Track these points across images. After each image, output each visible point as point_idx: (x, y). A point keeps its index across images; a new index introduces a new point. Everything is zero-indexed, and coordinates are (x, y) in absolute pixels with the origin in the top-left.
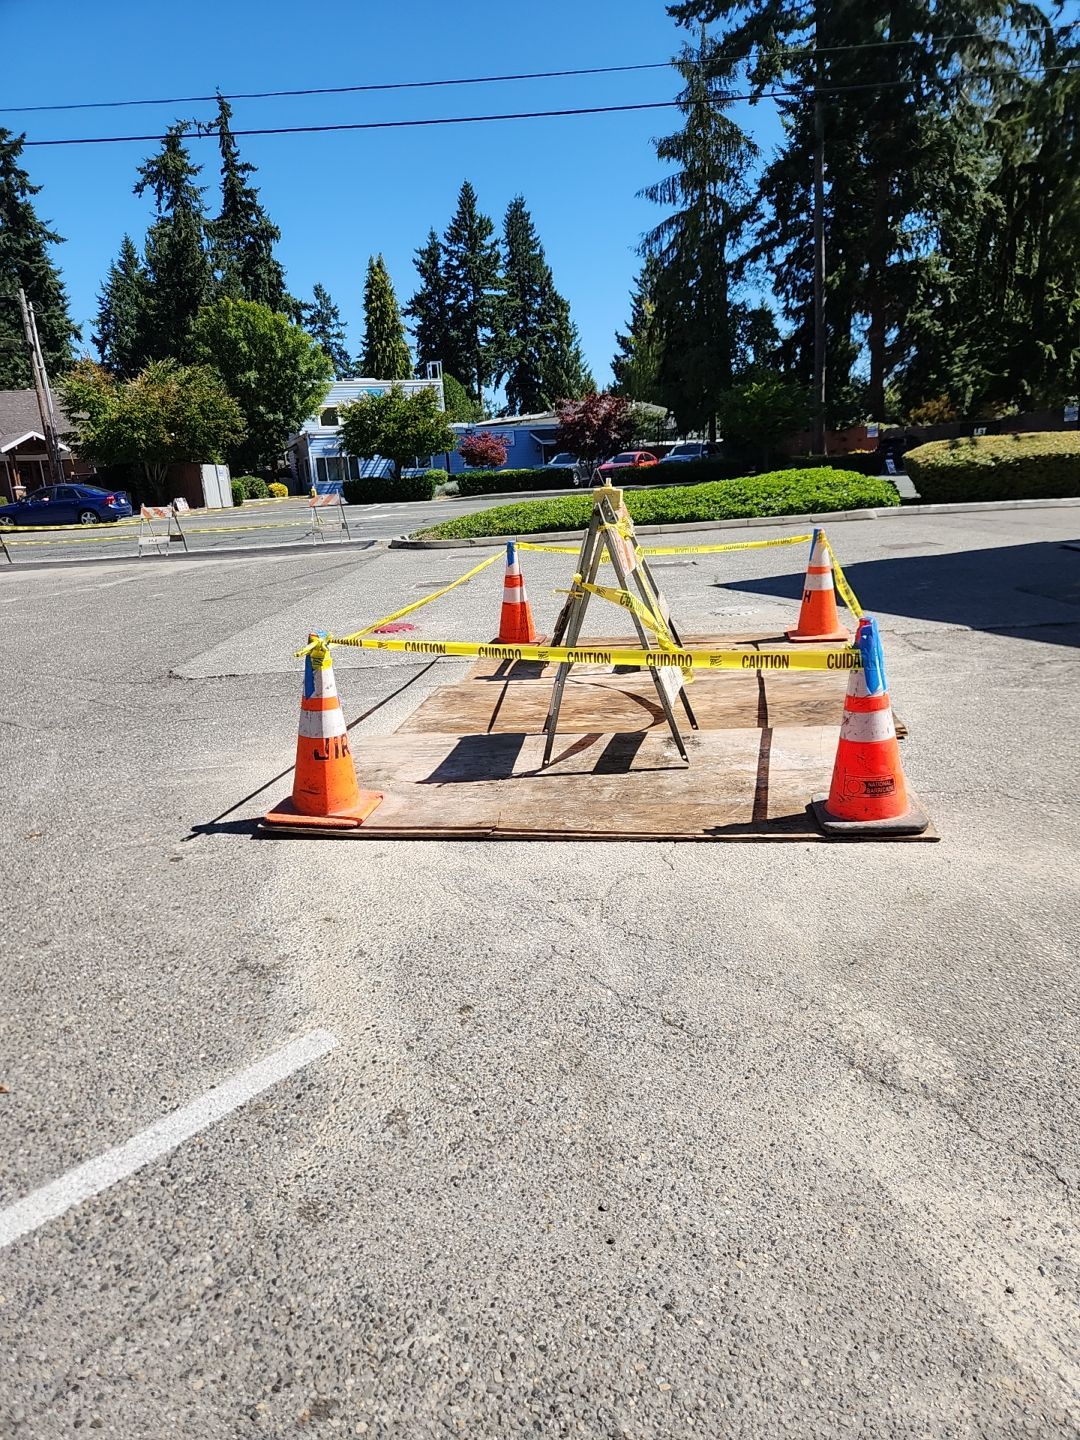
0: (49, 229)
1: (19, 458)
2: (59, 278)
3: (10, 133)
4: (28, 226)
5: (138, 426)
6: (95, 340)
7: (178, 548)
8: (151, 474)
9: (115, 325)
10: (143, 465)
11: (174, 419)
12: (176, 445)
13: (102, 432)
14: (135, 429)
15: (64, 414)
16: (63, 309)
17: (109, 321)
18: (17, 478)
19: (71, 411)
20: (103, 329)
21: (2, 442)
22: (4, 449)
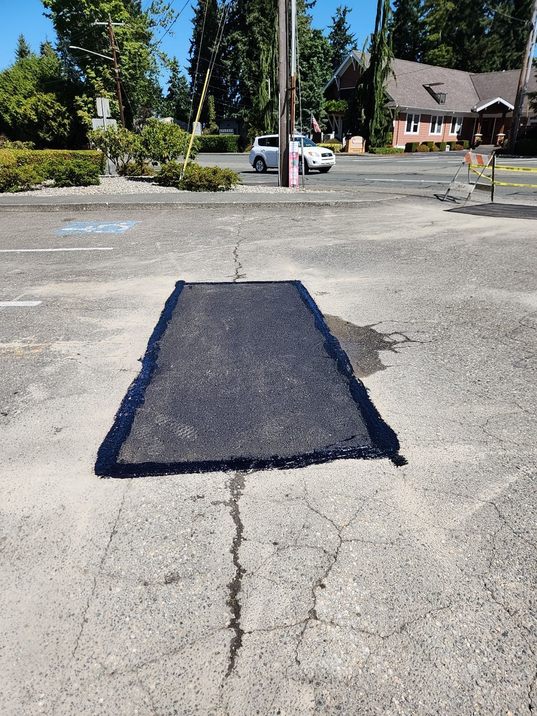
18: (479, 128)
21: (478, 105)
22: (478, 110)
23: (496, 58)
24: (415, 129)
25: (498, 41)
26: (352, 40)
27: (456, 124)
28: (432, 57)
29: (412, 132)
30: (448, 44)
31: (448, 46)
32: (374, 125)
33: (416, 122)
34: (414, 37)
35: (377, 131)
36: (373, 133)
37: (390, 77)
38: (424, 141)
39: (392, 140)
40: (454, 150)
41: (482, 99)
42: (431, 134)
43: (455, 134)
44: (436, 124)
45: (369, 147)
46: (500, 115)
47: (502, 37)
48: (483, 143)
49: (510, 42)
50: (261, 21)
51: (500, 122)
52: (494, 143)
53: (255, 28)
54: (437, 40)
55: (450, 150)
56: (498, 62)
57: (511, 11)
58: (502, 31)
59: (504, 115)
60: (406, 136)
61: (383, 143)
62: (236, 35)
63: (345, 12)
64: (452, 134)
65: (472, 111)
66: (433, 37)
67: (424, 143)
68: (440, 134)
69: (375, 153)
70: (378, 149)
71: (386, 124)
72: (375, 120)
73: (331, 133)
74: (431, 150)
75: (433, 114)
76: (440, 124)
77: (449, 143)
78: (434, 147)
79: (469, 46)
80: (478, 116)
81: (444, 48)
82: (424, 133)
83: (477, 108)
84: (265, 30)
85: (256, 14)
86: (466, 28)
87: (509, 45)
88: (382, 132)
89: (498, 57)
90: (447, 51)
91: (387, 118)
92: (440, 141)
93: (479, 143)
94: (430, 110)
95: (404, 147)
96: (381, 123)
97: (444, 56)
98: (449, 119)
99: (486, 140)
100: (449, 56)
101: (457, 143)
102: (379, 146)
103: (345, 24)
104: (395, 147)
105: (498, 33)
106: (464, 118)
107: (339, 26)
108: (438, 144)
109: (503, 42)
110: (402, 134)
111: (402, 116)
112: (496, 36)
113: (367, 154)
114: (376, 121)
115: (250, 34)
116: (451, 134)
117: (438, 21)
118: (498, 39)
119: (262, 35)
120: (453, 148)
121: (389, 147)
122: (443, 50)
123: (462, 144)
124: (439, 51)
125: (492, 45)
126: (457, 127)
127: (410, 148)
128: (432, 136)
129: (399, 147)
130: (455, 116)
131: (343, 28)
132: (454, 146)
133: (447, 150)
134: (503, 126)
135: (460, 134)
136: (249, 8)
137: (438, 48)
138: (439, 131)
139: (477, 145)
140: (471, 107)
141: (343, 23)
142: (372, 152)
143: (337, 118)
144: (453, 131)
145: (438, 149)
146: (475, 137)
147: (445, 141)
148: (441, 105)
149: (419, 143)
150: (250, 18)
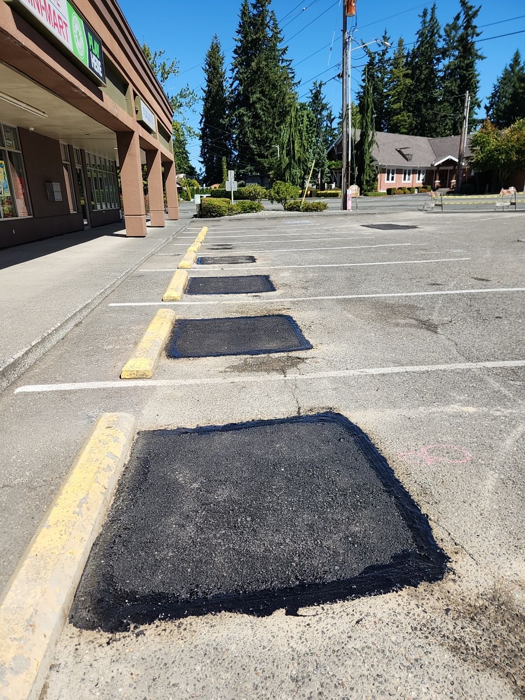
0: (479, 53)
1: (441, 168)
2: (478, 78)
3: (474, 7)
4: (471, 54)
5: (502, 152)
6: (486, 107)
7: (513, 208)
8: (501, 176)
9: (498, 98)
10: (498, 171)
11: (521, 148)
12: (518, 161)
13: (484, 156)
14: (500, 154)
15: (470, 148)
16: (475, 93)
17: (495, 96)
18: (438, 177)
19: (473, 147)
20: (492, 100)
21: (436, 161)
22: (436, 164)
23: (448, 120)
24: (393, 179)
25: (449, 107)
26: (328, 107)
27: (421, 175)
28: (396, 122)
29: (390, 181)
30: (409, 111)
31: (409, 112)
32: (366, 177)
33: (393, 174)
34: (381, 106)
35: (367, 182)
36: (365, 183)
37: (375, 146)
38: (399, 187)
39: (377, 187)
40: (421, 192)
41: (438, 156)
42: (403, 182)
43: (421, 181)
44: (407, 175)
45: (362, 192)
46: (452, 168)
47: (451, 104)
48: (441, 187)
49: (458, 108)
50: (262, 100)
51: (452, 172)
52: (449, 187)
53: (258, 106)
54: (400, 109)
55: (418, 192)
56: (450, 124)
57: (457, 85)
58: (451, 100)
59: (455, 168)
60: (387, 183)
61: (372, 189)
62: (242, 110)
63: (320, 86)
64: (419, 182)
65: (432, 165)
66: (395, 106)
67: (399, 188)
68: (410, 182)
69: (368, 196)
70: (370, 193)
71: (373, 176)
72: (365, 174)
73: (333, 183)
74: (405, 193)
75: (404, 169)
76: (409, 175)
77: (417, 188)
78: (407, 191)
79: (426, 112)
80: (436, 168)
81: (405, 114)
82: (399, 181)
83: (435, 163)
84: (265, 106)
85: (258, 95)
86: (422, 97)
87: (458, 110)
88: (371, 182)
89: (449, 120)
90: (408, 116)
91: (374, 172)
92: (410, 187)
93: (438, 188)
94: (402, 166)
95: (386, 191)
96: (369, 175)
97: (406, 120)
98: (415, 171)
99: (443, 185)
100: (410, 120)
101: (423, 188)
102: (369, 191)
103: (321, 95)
104: (379, 191)
105: (448, 101)
106: (426, 170)
107: (316, 96)
108: (409, 189)
109: (452, 108)
110: (384, 182)
111: (384, 170)
112: (446, 104)
113: (362, 196)
114: (367, 175)
115: (253, 110)
116: (417, 182)
117: (399, 94)
118: (449, 106)
119: (263, 110)
120: (420, 191)
121: (376, 192)
122: (405, 117)
123: (426, 188)
124: (401, 117)
125: (444, 110)
126: (422, 176)
127: (390, 192)
128: (405, 183)
129: (382, 191)
130: (420, 169)
131: (319, 98)
132: (420, 190)
133: (416, 192)
134: (455, 176)
135: (424, 181)
136: (252, 90)
137: (400, 114)
138: (409, 179)
139: (437, 189)
140: (430, 163)
141: (320, 94)
142: (366, 195)
143: (336, 173)
144: (419, 179)
145: (410, 192)
146: (435, 183)
147: (414, 186)
148: (409, 162)
149: (396, 188)
150: (254, 98)
